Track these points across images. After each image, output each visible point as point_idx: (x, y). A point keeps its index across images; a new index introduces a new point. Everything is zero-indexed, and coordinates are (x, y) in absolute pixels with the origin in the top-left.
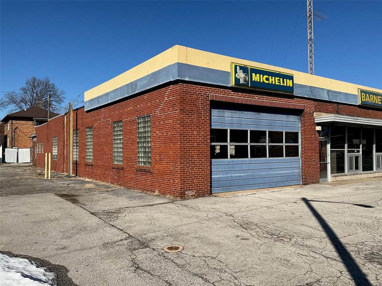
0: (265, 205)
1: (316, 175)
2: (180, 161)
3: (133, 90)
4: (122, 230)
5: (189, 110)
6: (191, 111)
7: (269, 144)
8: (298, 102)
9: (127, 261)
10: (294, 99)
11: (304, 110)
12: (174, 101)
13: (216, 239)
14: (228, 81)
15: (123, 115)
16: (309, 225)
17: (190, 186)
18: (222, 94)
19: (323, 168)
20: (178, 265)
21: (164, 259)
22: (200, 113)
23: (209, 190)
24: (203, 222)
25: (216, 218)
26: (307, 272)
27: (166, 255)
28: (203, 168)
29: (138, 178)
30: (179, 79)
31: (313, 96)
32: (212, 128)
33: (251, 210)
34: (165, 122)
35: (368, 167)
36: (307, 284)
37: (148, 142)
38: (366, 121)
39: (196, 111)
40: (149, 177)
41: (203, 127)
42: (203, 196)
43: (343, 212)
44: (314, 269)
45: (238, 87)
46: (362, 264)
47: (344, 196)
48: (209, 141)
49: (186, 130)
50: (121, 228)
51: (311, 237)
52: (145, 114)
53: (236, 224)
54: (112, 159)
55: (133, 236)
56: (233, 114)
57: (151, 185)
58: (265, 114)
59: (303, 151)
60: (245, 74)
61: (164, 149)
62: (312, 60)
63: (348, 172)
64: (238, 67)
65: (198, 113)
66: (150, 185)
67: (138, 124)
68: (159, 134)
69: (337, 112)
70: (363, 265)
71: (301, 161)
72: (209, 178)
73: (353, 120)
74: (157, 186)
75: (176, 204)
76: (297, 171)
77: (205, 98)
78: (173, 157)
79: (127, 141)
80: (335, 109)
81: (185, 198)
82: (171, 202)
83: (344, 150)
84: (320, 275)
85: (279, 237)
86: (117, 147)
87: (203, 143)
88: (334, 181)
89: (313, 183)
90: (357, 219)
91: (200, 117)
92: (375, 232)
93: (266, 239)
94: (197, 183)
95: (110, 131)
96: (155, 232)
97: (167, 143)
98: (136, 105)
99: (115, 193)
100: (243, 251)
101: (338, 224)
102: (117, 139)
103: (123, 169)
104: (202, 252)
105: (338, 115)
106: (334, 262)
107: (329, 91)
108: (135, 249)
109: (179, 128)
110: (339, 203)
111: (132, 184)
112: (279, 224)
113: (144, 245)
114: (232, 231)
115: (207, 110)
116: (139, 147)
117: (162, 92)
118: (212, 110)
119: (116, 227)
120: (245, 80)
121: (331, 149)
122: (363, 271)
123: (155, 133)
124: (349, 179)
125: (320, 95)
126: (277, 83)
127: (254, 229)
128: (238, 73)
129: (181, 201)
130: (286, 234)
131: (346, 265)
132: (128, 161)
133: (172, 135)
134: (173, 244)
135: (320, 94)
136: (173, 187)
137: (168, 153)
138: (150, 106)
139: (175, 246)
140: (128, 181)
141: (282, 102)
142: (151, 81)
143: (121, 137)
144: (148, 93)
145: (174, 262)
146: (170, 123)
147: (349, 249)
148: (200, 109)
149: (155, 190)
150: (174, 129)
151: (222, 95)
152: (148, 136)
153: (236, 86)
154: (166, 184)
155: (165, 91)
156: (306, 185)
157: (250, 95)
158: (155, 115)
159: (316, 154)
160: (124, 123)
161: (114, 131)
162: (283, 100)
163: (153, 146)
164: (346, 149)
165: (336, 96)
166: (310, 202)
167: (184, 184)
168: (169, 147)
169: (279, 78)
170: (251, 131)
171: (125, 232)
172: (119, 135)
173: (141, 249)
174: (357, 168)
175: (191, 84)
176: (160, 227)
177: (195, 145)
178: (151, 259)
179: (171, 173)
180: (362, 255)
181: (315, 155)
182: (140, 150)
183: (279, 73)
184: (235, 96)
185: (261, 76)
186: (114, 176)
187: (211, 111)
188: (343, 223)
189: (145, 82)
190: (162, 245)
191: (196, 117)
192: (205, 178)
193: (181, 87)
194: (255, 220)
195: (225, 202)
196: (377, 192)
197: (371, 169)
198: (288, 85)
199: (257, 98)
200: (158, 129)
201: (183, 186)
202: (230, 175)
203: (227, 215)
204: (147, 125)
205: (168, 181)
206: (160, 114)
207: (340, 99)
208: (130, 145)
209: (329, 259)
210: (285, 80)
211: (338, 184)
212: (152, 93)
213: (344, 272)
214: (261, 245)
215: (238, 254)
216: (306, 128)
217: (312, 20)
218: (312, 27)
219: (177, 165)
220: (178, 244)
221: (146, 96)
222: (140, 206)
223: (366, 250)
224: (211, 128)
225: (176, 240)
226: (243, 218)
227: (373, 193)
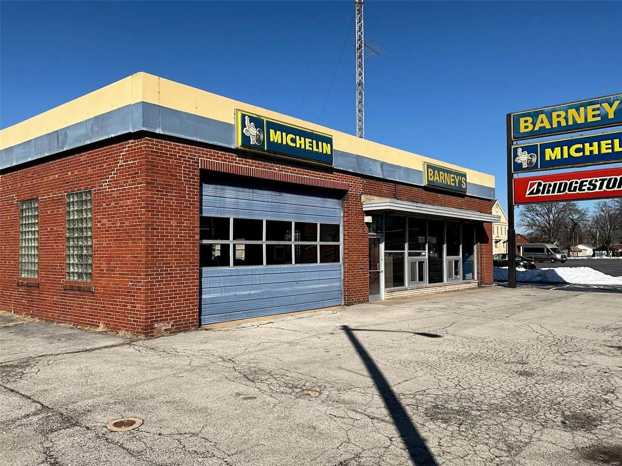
0: (286, 340)
1: (364, 289)
2: (146, 271)
3: (60, 145)
4: (29, 398)
5: (163, 185)
6: (166, 185)
7: (296, 242)
8: (340, 178)
9: (34, 453)
10: (333, 174)
11: (348, 191)
12: (135, 167)
13: (202, 403)
14: (231, 140)
15: (40, 188)
16: (349, 368)
17: (163, 313)
18: (221, 160)
19: (375, 280)
20: (130, 453)
21: (106, 443)
22: (183, 190)
23: (195, 319)
24: (182, 374)
25: (205, 366)
26: (342, 443)
27: (110, 436)
28: (187, 283)
29: (66, 303)
30: (144, 131)
31: (360, 170)
32: (203, 215)
33: (264, 349)
34: (118, 203)
35: (436, 277)
36: (341, 463)
37: (86, 237)
38: (434, 210)
39: (175, 186)
40: (88, 300)
41: (187, 213)
42: (186, 329)
43: (400, 345)
44: (352, 437)
45: (248, 150)
46: (420, 424)
47: (403, 321)
48: (197, 237)
49: (157, 218)
50: (28, 394)
51: (351, 387)
52: (82, 188)
53: (237, 374)
54: (17, 268)
55: (50, 407)
56: (239, 193)
57: (92, 315)
58: (289, 195)
59: (346, 253)
60: (258, 129)
61: (116, 251)
62: (362, 115)
63: (409, 285)
64: (246, 117)
65: (180, 190)
66: (90, 315)
67: (69, 204)
68: (108, 224)
69: (394, 195)
70: (423, 425)
71: (342, 269)
72: (196, 299)
73: (415, 208)
74: (102, 317)
75: (135, 347)
76: (337, 284)
77: (192, 165)
78: (133, 264)
79: (46, 235)
80: (392, 191)
81: (153, 336)
82: (127, 344)
83: (403, 253)
84: (361, 446)
85: (303, 390)
86: (28, 247)
87: (188, 240)
88: (389, 299)
89: (360, 302)
90: (418, 355)
91: (182, 197)
92: (441, 374)
93: (282, 395)
94: (175, 308)
95: (14, 217)
96: (93, 397)
97: (122, 240)
98: (64, 172)
99: (22, 330)
100: (245, 418)
101: (391, 365)
102: (28, 232)
103: (38, 286)
104: (176, 426)
105: (395, 200)
106: (381, 425)
107: (383, 164)
108: (52, 431)
109: (144, 214)
110: (395, 333)
111: (55, 313)
112: (305, 370)
113: (70, 421)
114: (229, 387)
115: (194, 185)
116: (69, 247)
117: (114, 150)
118: (204, 185)
119: (18, 392)
120: (258, 140)
121: (386, 251)
122: (421, 435)
123: (100, 222)
124: (409, 295)
125: (370, 170)
126: (308, 148)
127: (266, 380)
128: (247, 128)
129: (146, 341)
130: (314, 385)
131: (398, 427)
132: (48, 271)
133: (131, 226)
134: (124, 416)
135: (370, 168)
136: (131, 317)
137: (123, 257)
138: (91, 175)
139: (127, 419)
140: (48, 309)
141: (316, 177)
142: (94, 130)
143: (35, 227)
144: (88, 151)
145: (124, 448)
146: (128, 206)
147: (404, 401)
148: (183, 183)
149: (99, 323)
150: (135, 215)
151: (220, 162)
152: (86, 228)
153: (244, 149)
154: (118, 312)
155: (120, 149)
156: (350, 305)
157: (266, 163)
158: (101, 190)
159: (365, 258)
160: (41, 202)
161: (22, 218)
162: (318, 174)
163: (95, 244)
164: (406, 251)
165: (393, 171)
166: (354, 332)
167: (153, 311)
168: (125, 247)
169: (311, 140)
170: (267, 221)
171: (34, 401)
172: (31, 224)
173: (63, 430)
174: (421, 279)
175: (167, 140)
176: (102, 388)
177: (174, 243)
178: (82, 447)
179: (128, 292)
180: (422, 411)
181: (363, 260)
182: (71, 251)
183: (310, 131)
184: (243, 164)
185: (284, 134)
186: (20, 300)
187: (201, 186)
188: (397, 362)
189: (83, 131)
190: (103, 419)
191: (175, 196)
192: (189, 300)
193: (149, 144)
194: (268, 365)
195: (222, 338)
196: (446, 314)
197: (441, 280)
198: (324, 152)
199: (277, 169)
200: (105, 215)
201: (151, 314)
202: (232, 293)
203: (224, 360)
204: (85, 207)
205: (124, 306)
206: (109, 188)
207: (398, 176)
208: (52, 243)
209: (375, 421)
210: (320, 143)
211: (393, 303)
212: (96, 152)
213: (395, 439)
214: (274, 406)
215: (236, 424)
216: (350, 219)
217: (363, 55)
218: (362, 65)
219: (141, 279)
220: (134, 415)
221: (84, 156)
222: (67, 353)
223: (427, 402)
224: (201, 215)
225: (130, 410)
226: (250, 363)
227: (442, 315)
